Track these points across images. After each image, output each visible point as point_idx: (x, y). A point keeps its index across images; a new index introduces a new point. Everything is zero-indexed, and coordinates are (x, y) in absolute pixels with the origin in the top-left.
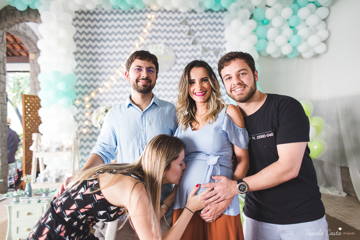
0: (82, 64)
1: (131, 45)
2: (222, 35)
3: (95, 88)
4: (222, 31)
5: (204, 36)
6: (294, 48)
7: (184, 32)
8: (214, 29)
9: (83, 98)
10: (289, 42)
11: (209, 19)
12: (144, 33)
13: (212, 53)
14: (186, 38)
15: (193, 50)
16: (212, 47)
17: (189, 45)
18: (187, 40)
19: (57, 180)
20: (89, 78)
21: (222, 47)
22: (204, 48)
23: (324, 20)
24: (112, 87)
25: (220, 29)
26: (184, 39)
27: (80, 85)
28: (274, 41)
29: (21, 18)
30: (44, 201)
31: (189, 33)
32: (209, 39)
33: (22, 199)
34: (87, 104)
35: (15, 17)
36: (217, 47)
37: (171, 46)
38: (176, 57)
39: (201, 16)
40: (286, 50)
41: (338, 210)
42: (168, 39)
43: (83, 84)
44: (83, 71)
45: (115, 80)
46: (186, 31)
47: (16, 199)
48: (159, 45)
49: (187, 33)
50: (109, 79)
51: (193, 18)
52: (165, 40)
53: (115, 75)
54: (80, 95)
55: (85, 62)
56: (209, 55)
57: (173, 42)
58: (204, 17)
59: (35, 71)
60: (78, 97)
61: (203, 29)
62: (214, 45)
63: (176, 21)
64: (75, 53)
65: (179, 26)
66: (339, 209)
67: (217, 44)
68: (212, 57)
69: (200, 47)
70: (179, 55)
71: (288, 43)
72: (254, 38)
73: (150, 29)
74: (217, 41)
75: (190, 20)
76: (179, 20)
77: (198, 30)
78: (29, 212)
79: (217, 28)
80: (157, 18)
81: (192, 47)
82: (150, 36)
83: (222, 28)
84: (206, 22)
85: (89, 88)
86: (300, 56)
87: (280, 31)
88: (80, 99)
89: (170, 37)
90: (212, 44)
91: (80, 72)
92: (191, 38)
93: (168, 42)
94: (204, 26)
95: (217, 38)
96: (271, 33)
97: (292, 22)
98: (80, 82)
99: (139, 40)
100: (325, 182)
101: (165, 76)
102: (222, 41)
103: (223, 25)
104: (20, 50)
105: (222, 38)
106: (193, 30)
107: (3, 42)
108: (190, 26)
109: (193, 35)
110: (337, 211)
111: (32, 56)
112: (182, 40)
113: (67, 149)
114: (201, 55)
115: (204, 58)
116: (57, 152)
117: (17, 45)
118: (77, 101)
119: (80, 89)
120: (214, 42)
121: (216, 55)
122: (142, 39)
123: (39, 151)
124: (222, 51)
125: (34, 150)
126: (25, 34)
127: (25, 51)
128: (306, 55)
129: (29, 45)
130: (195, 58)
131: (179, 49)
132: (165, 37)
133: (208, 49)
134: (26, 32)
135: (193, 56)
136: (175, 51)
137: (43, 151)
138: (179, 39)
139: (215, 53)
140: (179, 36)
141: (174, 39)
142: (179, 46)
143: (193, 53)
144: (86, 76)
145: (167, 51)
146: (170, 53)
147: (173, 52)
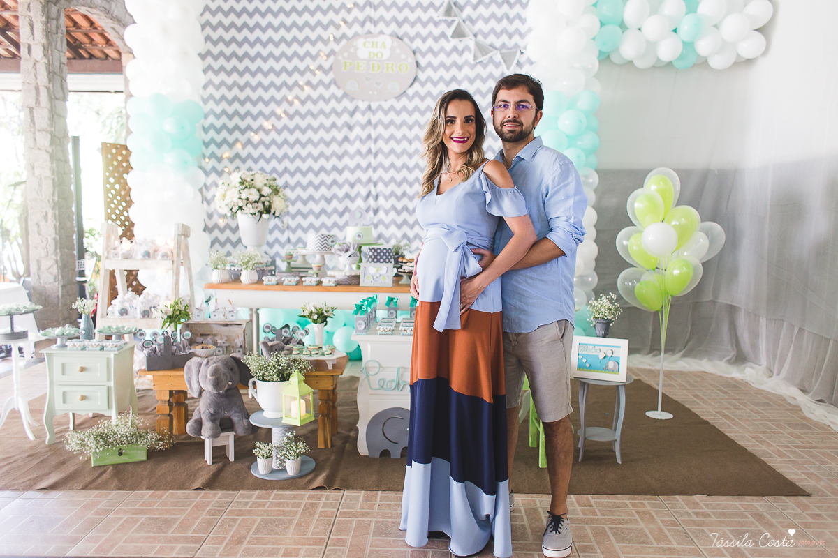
0: (217, 80)
1: (319, 38)
2: (523, 14)
3: (243, 132)
4: (524, 5)
5: (480, 17)
6: (689, 46)
7: (437, 9)
9: (218, 152)
10: (675, 31)
12: (349, 11)
13: (498, 58)
14: (440, 21)
15: (455, 49)
16: (498, 43)
17: (447, 39)
18: (443, 27)
19: (146, 314)
20: (230, 110)
21: (521, 43)
22: (478, 45)
24: (279, 132)
26: (436, 24)
27: (212, 126)
28: (639, 29)
31: (448, 12)
32: (493, 23)
34: (226, 167)
36: (510, 43)
38: (418, 64)
40: (667, 51)
42: (400, 24)
43: (218, 124)
44: (217, 95)
45: (283, 115)
46: (442, 5)
47: (62, 341)
48: (382, 38)
49: (442, 10)
50: (273, 113)
52: (394, 27)
53: (285, 105)
54: (213, 148)
55: (223, 76)
56: (491, 60)
57: (412, 32)
60: (208, 152)
62: (505, 38)
64: (203, 57)
66: (733, 408)
67: (510, 36)
68: (497, 65)
69: (470, 42)
70: (423, 62)
71: (673, 34)
72: (591, 21)
73: (361, 2)
74: (511, 29)
77: (468, 2)
78: (83, 365)
81: (454, 42)
82: (361, 17)
85: (231, 132)
86: (703, 63)
88: (213, 155)
89: (406, 20)
90: (498, 35)
91: (211, 97)
92: (453, 21)
93: (401, 32)
95: (511, 21)
98: (211, 119)
99: (337, 27)
100: (733, 353)
101: (392, 108)
102: (523, 29)
104: (104, 46)
105: (523, 21)
106: (456, 4)
107: (60, 31)
109: (456, 16)
112: (431, 27)
113: (165, 256)
114: (473, 62)
115: (479, 69)
116: (145, 261)
117: (96, 34)
118: (207, 160)
119: (212, 133)
120: (504, 31)
121: (505, 61)
122: (342, 23)
123: (112, 256)
124: (522, 53)
125: (103, 254)
126: (108, 12)
127: (113, 48)
128: (717, 62)
129: (118, 36)
130: (460, 68)
131: (424, 47)
132: (394, 19)
133: (491, 48)
134: (110, 7)
135: (455, 64)
136: (414, 53)
137: (120, 256)
138: (425, 25)
139: (503, 58)
140: (425, 17)
141: (413, 25)
142: (424, 40)
143: (455, 56)
144: (224, 105)
145: (398, 51)
146: (403, 57)
147: (412, 54)
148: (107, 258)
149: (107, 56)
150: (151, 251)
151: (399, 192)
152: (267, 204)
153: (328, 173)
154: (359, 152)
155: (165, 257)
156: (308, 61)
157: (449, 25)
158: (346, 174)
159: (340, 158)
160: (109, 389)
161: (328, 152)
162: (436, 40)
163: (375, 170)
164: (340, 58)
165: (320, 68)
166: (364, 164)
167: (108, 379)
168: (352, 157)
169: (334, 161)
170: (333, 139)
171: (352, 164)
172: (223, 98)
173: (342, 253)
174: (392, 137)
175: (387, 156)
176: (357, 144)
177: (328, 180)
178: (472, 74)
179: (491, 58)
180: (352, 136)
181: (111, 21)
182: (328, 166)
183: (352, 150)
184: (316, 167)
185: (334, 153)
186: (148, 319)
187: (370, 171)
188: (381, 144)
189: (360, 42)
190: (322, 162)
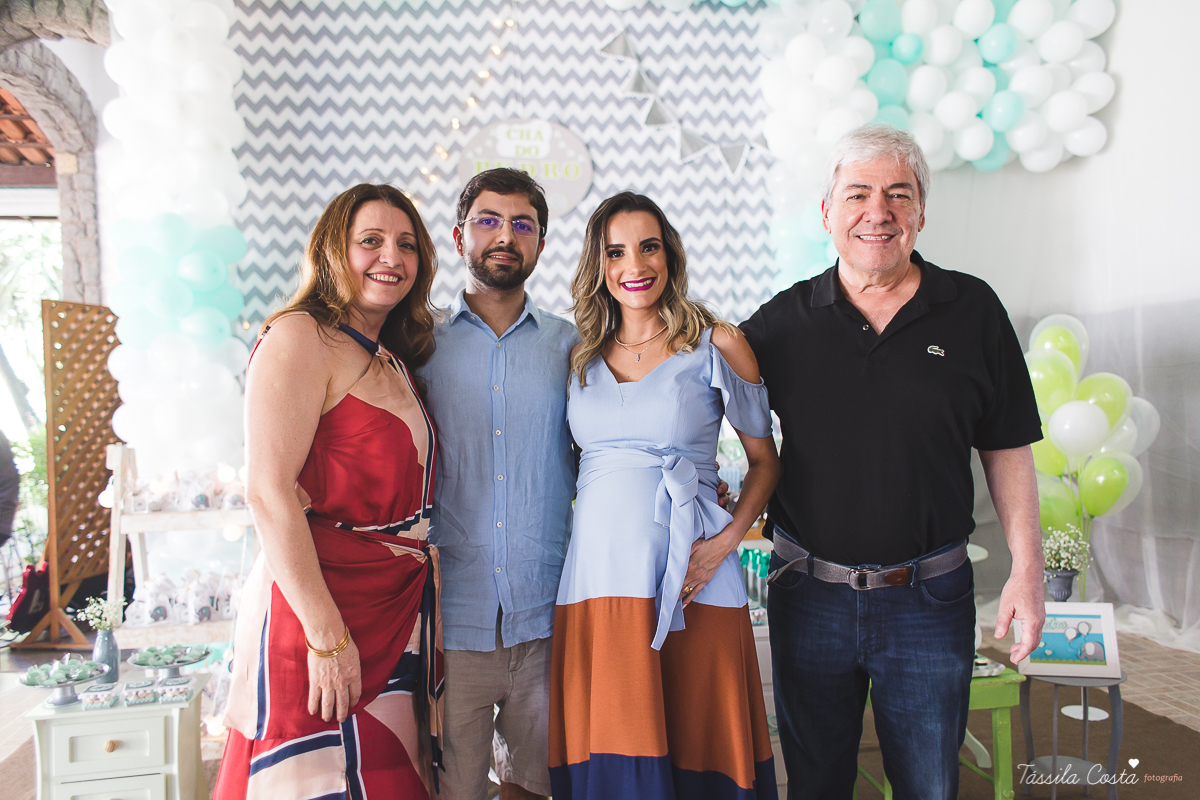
0: (261, 192)
1: (434, 124)
2: (751, 90)
4: (751, 78)
5: (687, 93)
6: (999, 137)
7: (619, 81)
8: (724, 70)
9: (265, 311)
10: (979, 115)
11: (705, 35)
12: (482, 82)
13: (716, 155)
14: (627, 99)
15: (650, 142)
16: (715, 133)
17: (638, 127)
18: (630, 108)
19: (205, 615)
20: (286, 241)
21: (751, 134)
22: (687, 137)
23: (1101, 40)
25: (742, 71)
26: (620, 104)
27: (254, 268)
28: (931, 112)
29: (31, 23)
30: (169, 695)
31: (638, 86)
32: (706, 103)
33: (88, 690)
35: (11, 20)
36: (733, 134)
37: (574, 128)
38: (594, 166)
39: (677, 23)
40: (972, 145)
41: (1167, 690)
42: (563, 104)
43: (265, 264)
44: (263, 216)
46: (627, 75)
47: (64, 692)
48: (535, 125)
49: (629, 82)
51: (649, 29)
52: (553, 107)
54: (256, 304)
55: (271, 185)
56: (706, 159)
57: (583, 116)
58: (686, 25)
59: (79, 215)
60: (248, 312)
61: (686, 71)
62: (724, 126)
63: (591, 40)
64: (238, 153)
65: (601, 60)
66: (1171, 687)
67: (733, 123)
68: (716, 166)
69: (673, 131)
70: (602, 162)
71: (978, 119)
72: (864, 100)
73: (501, 69)
74: (733, 111)
75: (640, 36)
76: (601, 36)
77: (667, 72)
78: (115, 738)
79: (733, 67)
80: (523, 31)
81: (649, 131)
82: (501, 92)
83: (750, 68)
84: (696, 44)
86: (1015, 163)
87: (951, 76)
88: (256, 317)
89: (572, 97)
90: (715, 122)
91: (252, 220)
92: (645, 100)
93: (565, 116)
94: (687, 60)
95: (732, 100)
96: (921, 85)
97: (991, 48)
98: (253, 256)
99: (463, 107)
101: (555, 233)
102: (751, 112)
103: (751, 55)
104: (20, 142)
105: (750, 101)
106: (648, 73)
108: (640, 58)
109: (649, 91)
110: (1166, 694)
111: (64, 164)
112: (611, 107)
113: (238, 502)
114: (678, 161)
115: (689, 172)
116: (201, 514)
117: (8, 122)
118: (246, 325)
119: (254, 280)
120: (724, 115)
121: (728, 161)
122: (471, 102)
123: (132, 509)
124: (752, 148)
125: (116, 505)
126: (42, 84)
127: (37, 145)
128: (1035, 162)
129: (53, 124)
130: (659, 171)
131: (603, 139)
132: (554, 96)
133: (704, 141)
134: (46, 76)
135: (651, 164)
136: (588, 146)
137: (147, 507)
138: (602, 105)
139: (725, 155)
140: (602, 93)
141: (583, 104)
142: (602, 128)
143: (650, 153)
144: (274, 233)
145: (562, 145)
146: (571, 153)
147: (584, 149)
148: (123, 513)
149: (22, 158)
150: (209, 494)
155: (239, 505)
156: (416, 160)
157: (640, 104)
160: (168, 780)
162: (621, 127)
164: (470, 155)
165: (436, 171)
167: (167, 760)
172: (273, 221)
178: (679, 180)
179: (706, 156)
181: (45, 99)
186: (210, 624)
189: (501, 131)
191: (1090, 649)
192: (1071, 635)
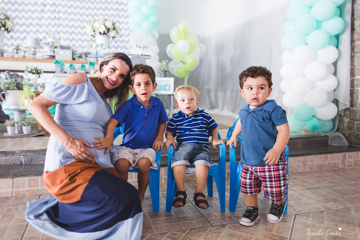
151: (71, 37)
152: (3, 23)
153: (34, 26)
154: (50, 17)
158: (44, 28)
159: (40, 19)
161: (33, 16)
163: (58, 26)
166: (53, 23)
168: (46, 20)
169: (37, 21)
170: (36, 10)
171: (46, 23)
173: (46, 45)
174: (66, 12)
175: (64, 20)
176: (49, 14)
177: (34, 30)
180: (46, 9)
182: (34, 23)
183: (46, 16)
184: (27, 23)
185: (37, 17)
187: (56, 27)
188: (61, 14)
190: (30, 21)
191: (167, 88)
192: (164, 85)
